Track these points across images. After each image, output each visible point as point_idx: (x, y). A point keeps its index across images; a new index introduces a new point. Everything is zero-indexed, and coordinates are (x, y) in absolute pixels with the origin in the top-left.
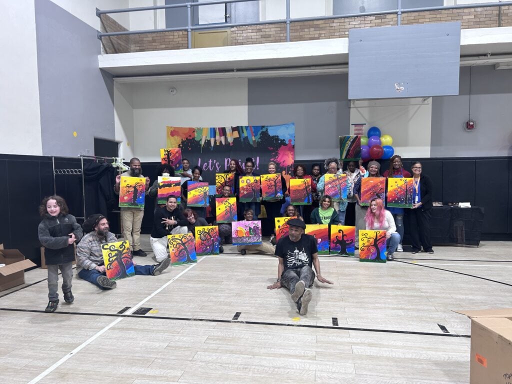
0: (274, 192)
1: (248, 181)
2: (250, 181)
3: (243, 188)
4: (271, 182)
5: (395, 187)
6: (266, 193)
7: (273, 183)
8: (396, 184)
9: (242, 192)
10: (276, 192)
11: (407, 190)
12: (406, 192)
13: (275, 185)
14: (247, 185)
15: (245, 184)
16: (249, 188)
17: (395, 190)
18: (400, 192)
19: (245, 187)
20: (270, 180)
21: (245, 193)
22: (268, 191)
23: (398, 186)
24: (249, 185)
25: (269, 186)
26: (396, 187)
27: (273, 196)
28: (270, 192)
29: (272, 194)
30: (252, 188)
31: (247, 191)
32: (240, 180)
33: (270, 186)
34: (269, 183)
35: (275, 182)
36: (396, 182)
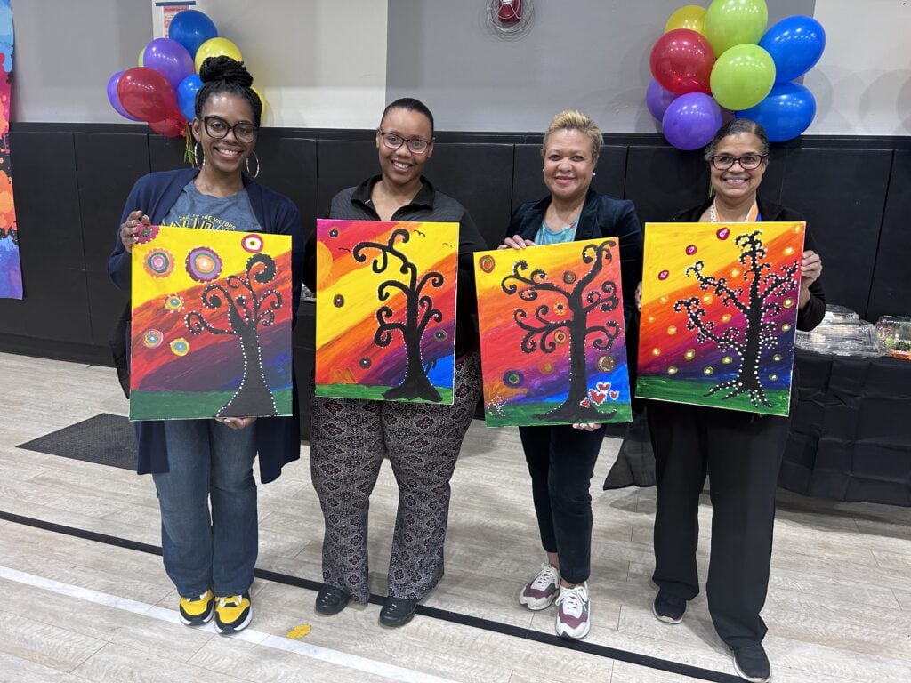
0: (567, 370)
1: (204, 264)
2: (218, 261)
3: (156, 308)
4: (544, 297)
5: (682, 280)
6: (507, 382)
7: (560, 308)
8: (692, 261)
9: (152, 340)
10: (582, 374)
11: (756, 302)
12: (755, 314)
13: (578, 327)
14: (190, 294)
15: (180, 281)
16: (207, 311)
17: (685, 301)
18: (715, 311)
19: (175, 306)
20: (537, 285)
21: (181, 348)
22: (524, 362)
23: (704, 273)
24: (209, 293)
25: (533, 331)
26: (693, 279)
27: (557, 403)
28: (535, 373)
29: (550, 390)
30: (235, 318)
31: (190, 335)
32: (139, 254)
33: (535, 332)
34: (530, 308)
35: (574, 300)
36: (690, 251)
